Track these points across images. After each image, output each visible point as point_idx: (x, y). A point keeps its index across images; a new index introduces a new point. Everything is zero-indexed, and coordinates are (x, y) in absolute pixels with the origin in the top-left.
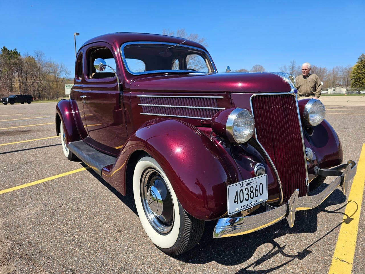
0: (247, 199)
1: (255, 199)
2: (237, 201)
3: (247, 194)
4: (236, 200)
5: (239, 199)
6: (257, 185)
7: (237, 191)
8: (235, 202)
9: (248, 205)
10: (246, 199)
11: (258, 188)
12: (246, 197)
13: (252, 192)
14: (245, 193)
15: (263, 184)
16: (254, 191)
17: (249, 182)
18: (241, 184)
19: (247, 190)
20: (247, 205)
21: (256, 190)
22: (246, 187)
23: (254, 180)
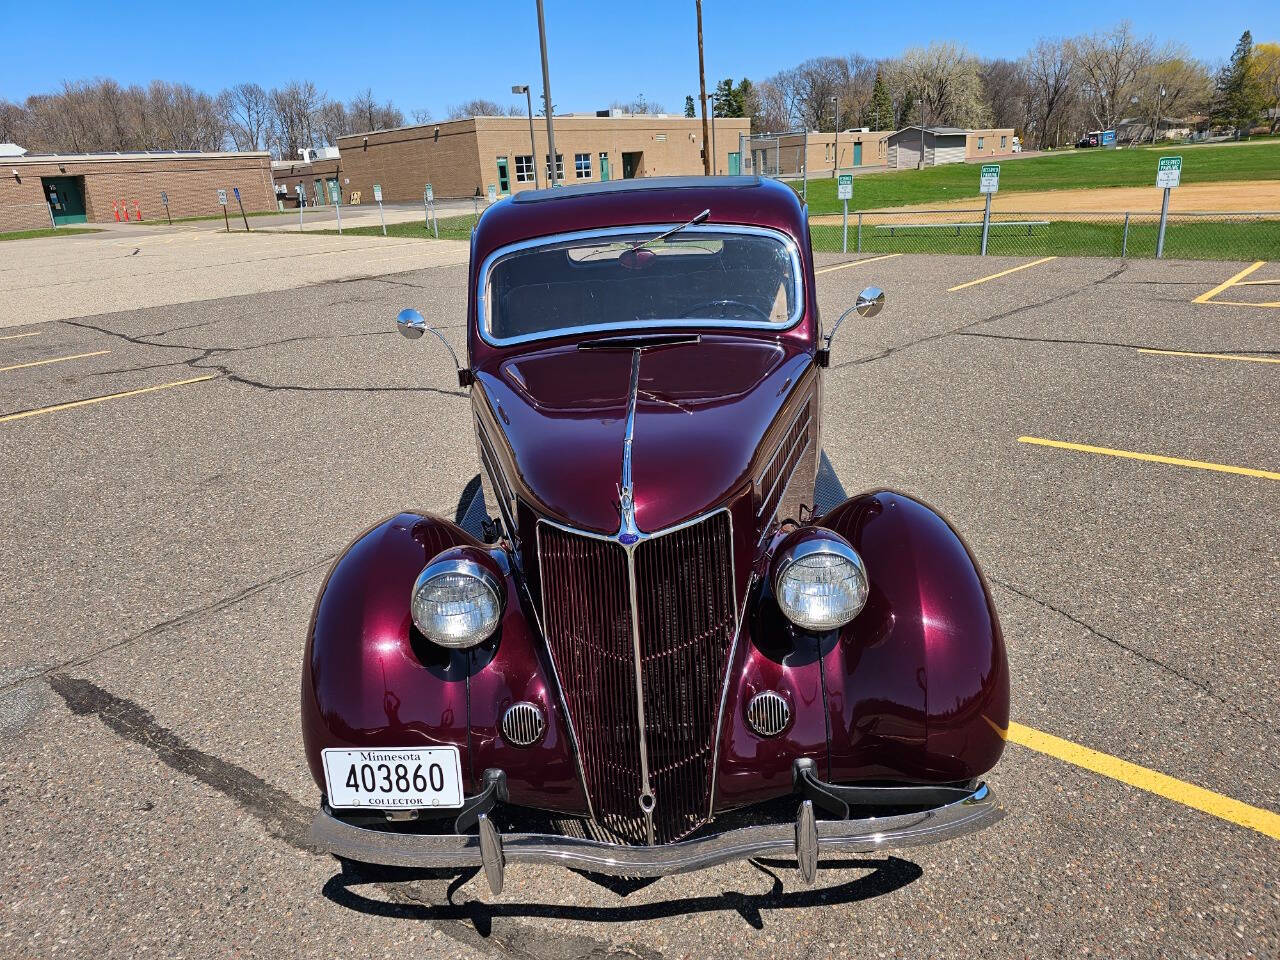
0: (387, 787)
1: (412, 794)
2: (356, 786)
3: (387, 778)
4: (352, 782)
5: (360, 782)
6: (420, 766)
7: (353, 766)
8: (348, 785)
9: (391, 801)
10: (381, 788)
11: (424, 772)
12: (381, 782)
13: (400, 778)
14: (380, 775)
15: (442, 767)
16: (410, 777)
17: (391, 754)
18: (366, 754)
19: (384, 769)
20: (385, 801)
21: (416, 776)
22: (384, 762)
23: (409, 753)
